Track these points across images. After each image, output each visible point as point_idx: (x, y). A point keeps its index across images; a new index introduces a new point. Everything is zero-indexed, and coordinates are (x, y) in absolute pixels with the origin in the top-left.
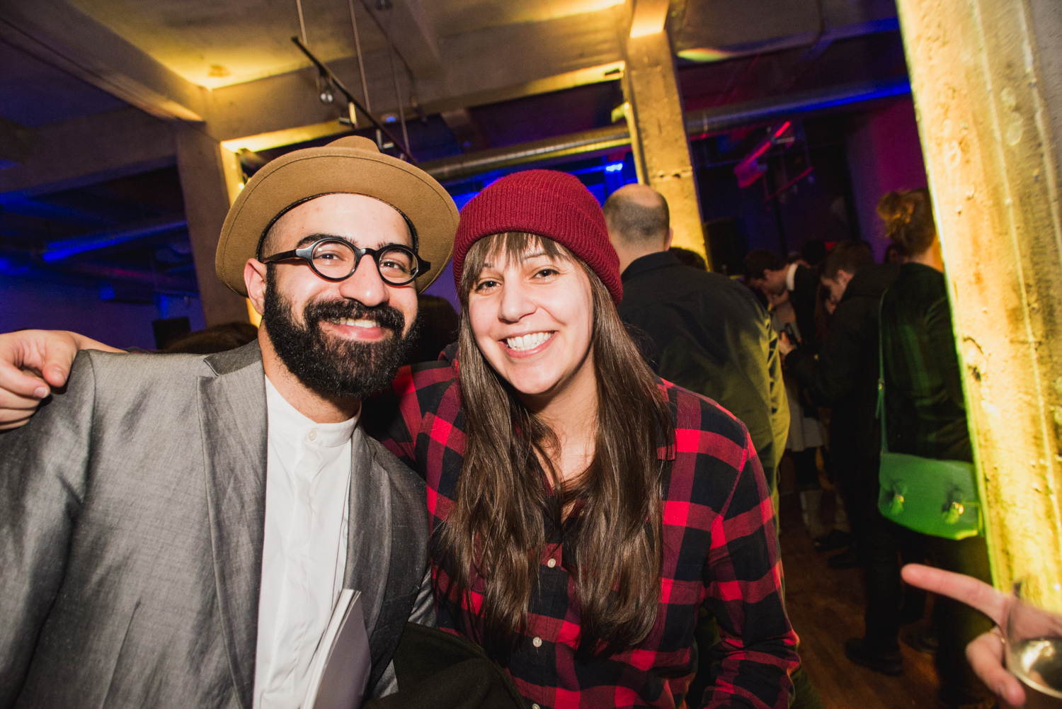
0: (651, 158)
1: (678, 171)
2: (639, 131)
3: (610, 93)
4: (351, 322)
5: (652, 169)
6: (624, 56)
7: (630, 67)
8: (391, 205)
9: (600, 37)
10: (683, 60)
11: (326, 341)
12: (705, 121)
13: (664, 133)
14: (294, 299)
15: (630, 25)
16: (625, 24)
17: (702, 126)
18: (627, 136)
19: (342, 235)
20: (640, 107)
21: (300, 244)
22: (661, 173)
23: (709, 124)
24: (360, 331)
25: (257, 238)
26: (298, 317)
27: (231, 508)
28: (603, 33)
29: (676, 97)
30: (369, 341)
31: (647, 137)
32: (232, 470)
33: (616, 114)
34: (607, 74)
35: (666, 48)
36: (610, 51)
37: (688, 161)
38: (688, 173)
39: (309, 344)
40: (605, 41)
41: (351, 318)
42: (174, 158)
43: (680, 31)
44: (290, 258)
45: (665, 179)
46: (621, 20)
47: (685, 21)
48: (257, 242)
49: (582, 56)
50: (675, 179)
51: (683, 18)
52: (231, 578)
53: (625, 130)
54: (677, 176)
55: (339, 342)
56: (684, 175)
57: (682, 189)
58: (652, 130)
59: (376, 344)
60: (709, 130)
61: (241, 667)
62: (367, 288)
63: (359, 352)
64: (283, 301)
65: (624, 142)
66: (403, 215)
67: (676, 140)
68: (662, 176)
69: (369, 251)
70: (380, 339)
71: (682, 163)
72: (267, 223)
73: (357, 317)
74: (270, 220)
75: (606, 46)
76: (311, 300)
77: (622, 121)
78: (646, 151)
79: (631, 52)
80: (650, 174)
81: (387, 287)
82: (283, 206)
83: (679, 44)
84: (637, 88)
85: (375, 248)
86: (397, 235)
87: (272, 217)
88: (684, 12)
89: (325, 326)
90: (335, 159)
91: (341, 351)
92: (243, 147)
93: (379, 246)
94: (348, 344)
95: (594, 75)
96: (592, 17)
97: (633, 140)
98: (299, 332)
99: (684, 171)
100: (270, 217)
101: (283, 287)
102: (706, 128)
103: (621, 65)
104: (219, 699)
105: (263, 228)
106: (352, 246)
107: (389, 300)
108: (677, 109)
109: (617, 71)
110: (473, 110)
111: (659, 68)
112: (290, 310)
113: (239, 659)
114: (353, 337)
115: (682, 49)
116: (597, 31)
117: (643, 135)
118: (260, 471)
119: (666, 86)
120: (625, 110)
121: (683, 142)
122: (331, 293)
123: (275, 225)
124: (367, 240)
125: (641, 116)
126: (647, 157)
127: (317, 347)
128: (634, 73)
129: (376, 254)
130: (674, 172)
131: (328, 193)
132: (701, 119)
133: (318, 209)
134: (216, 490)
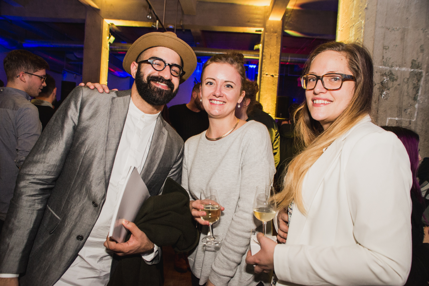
0: (264, 67)
1: (273, 74)
2: (263, 56)
3: (256, 38)
4: (160, 83)
5: (264, 71)
6: (264, 26)
7: (265, 31)
8: (178, 53)
9: (257, 16)
10: (286, 33)
11: (152, 87)
12: (289, 58)
13: (272, 59)
14: (145, 73)
15: (269, 15)
16: (268, 14)
17: (288, 59)
18: (258, 56)
19: (162, 58)
20: (265, 47)
21: (150, 59)
22: (267, 73)
23: (290, 60)
24: (162, 86)
25: (137, 56)
26: (145, 79)
27: (111, 133)
28: (258, 16)
29: (280, 47)
30: (163, 89)
31: (265, 59)
32: (114, 123)
33: (256, 47)
34: (256, 31)
35: (281, 27)
36: (260, 23)
37: (278, 72)
38: (277, 76)
39: (147, 87)
40: (259, 19)
41: (160, 82)
42: (84, 20)
43: (287, 22)
44: (146, 62)
45: (268, 76)
46: (267, 12)
47: (290, 19)
48: (137, 57)
49: (249, 22)
50: (272, 77)
51: (289, 18)
52: (108, 151)
53: (258, 54)
54: (273, 76)
55: (155, 87)
56: (275, 76)
57: (273, 82)
58: (268, 57)
59: (165, 90)
60: (290, 62)
61: (106, 174)
62: (166, 75)
63: (160, 91)
64: (142, 74)
65: (257, 58)
66: (181, 57)
67: (276, 63)
68: (267, 75)
69: (169, 65)
70: (167, 89)
71: (275, 71)
72: (141, 52)
73: (161, 82)
74: (142, 51)
75: (259, 21)
76: (150, 75)
77: (258, 50)
78: (263, 63)
79: (267, 25)
80: (263, 73)
81: (172, 76)
82: (147, 48)
83: (286, 27)
84: (266, 40)
85: (171, 64)
86: (177, 62)
87: (143, 50)
88: (290, 15)
89: (152, 83)
90: (164, 37)
91: (155, 90)
92: (112, 23)
93: (172, 64)
94: (158, 88)
95: (252, 30)
96: (256, 8)
97: (260, 58)
98: (145, 83)
99: (275, 75)
100: (142, 50)
101: (142, 70)
102: (289, 61)
103: (262, 29)
104: (100, 181)
105: (139, 53)
106: (164, 62)
107: (172, 79)
108: (279, 51)
109: (260, 31)
110: (203, 32)
111: (276, 34)
112: (143, 76)
113: (106, 172)
114: (160, 87)
115: (286, 29)
116: (257, 14)
117: (264, 58)
118: (122, 125)
119: (277, 42)
120: (260, 46)
121: (278, 64)
122: (156, 74)
123: (143, 53)
124: (169, 61)
125: (265, 50)
126: (263, 66)
127: (149, 88)
128: (266, 33)
129: (171, 66)
130: (271, 74)
131: (161, 46)
132: (288, 57)
133: (157, 50)
134: (109, 128)
